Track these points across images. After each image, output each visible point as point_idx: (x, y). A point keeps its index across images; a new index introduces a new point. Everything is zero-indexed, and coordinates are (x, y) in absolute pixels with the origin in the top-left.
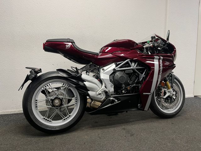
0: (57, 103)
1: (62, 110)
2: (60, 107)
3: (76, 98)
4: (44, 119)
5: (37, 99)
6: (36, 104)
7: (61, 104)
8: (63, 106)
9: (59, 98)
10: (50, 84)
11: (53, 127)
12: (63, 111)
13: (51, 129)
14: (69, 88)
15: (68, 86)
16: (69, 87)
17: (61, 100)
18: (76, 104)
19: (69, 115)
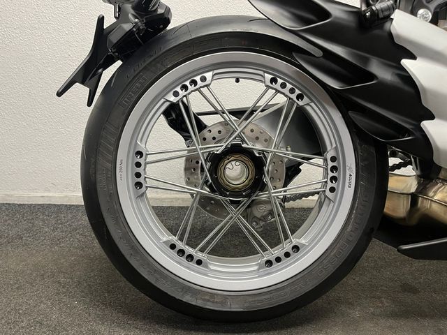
0: (237, 179)
1: (259, 211)
2: (249, 196)
3: (333, 159)
4: (173, 247)
5: (142, 147)
6: (138, 170)
7: (257, 184)
8: (264, 196)
9: (249, 153)
10: (209, 75)
11: (212, 294)
12: (264, 218)
13: (199, 303)
14: (301, 103)
15: (297, 92)
16: (300, 97)
17: (257, 162)
18: (332, 190)
19: (295, 241)
